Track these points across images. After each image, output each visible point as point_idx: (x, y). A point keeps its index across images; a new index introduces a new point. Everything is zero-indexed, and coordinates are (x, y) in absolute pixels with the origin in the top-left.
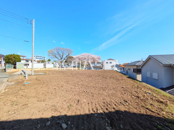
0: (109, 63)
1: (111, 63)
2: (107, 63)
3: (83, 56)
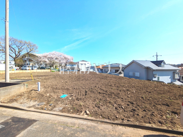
1: (85, 64)
3: (54, 56)
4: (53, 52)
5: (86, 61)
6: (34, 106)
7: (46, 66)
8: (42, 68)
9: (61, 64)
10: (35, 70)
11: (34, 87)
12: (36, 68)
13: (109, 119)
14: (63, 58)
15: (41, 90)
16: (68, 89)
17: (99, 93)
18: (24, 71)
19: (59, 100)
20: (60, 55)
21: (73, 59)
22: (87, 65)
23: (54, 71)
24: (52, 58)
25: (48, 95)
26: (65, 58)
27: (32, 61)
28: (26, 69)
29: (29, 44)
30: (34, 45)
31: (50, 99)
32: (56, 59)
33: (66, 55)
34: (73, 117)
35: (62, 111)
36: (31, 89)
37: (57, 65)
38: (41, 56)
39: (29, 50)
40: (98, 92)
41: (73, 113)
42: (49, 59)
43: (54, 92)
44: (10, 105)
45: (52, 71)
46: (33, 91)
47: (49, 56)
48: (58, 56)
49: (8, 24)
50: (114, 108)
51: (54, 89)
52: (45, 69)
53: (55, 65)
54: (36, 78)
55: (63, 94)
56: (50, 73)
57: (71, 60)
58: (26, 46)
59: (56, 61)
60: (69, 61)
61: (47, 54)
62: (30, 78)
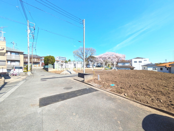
0: (138, 62)
1: (140, 62)
2: (135, 62)
3: (107, 56)
4: (106, 53)
5: (142, 58)
6: (97, 86)
7: (101, 65)
8: (99, 66)
9: (113, 63)
10: (95, 68)
11: (96, 77)
12: (95, 66)
13: (140, 101)
14: (115, 57)
15: (99, 79)
16: (116, 82)
17: (144, 89)
18: (89, 68)
19: (109, 86)
20: (112, 54)
21: (124, 57)
22: (144, 63)
23: (107, 69)
24: (106, 58)
25: (103, 83)
26: (117, 57)
27: (92, 61)
28: (89, 67)
29: (91, 50)
30: (94, 50)
31: (104, 85)
32: (109, 58)
33: (117, 54)
34: (116, 95)
35: (110, 91)
36: (95, 78)
37: (109, 64)
38: (98, 57)
39: (91, 54)
40: (142, 88)
41: (116, 93)
42: (104, 59)
43: (107, 82)
44: (89, 83)
45: (105, 69)
46: (96, 80)
47: (103, 57)
48: (110, 56)
49: (84, 43)
50: (151, 99)
51: (107, 80)
52: (100, 67)
53: (108, 64)
54: (96, 73)
55: (112, 84)
56: (104, 71)
57: (123, 58)
58: (89, 51)
59: (108, 60)
60: (121, 59)
61: (102, 55)
62: (93, 73)
